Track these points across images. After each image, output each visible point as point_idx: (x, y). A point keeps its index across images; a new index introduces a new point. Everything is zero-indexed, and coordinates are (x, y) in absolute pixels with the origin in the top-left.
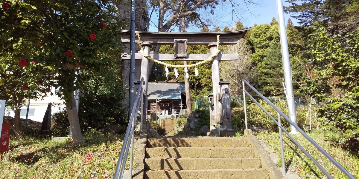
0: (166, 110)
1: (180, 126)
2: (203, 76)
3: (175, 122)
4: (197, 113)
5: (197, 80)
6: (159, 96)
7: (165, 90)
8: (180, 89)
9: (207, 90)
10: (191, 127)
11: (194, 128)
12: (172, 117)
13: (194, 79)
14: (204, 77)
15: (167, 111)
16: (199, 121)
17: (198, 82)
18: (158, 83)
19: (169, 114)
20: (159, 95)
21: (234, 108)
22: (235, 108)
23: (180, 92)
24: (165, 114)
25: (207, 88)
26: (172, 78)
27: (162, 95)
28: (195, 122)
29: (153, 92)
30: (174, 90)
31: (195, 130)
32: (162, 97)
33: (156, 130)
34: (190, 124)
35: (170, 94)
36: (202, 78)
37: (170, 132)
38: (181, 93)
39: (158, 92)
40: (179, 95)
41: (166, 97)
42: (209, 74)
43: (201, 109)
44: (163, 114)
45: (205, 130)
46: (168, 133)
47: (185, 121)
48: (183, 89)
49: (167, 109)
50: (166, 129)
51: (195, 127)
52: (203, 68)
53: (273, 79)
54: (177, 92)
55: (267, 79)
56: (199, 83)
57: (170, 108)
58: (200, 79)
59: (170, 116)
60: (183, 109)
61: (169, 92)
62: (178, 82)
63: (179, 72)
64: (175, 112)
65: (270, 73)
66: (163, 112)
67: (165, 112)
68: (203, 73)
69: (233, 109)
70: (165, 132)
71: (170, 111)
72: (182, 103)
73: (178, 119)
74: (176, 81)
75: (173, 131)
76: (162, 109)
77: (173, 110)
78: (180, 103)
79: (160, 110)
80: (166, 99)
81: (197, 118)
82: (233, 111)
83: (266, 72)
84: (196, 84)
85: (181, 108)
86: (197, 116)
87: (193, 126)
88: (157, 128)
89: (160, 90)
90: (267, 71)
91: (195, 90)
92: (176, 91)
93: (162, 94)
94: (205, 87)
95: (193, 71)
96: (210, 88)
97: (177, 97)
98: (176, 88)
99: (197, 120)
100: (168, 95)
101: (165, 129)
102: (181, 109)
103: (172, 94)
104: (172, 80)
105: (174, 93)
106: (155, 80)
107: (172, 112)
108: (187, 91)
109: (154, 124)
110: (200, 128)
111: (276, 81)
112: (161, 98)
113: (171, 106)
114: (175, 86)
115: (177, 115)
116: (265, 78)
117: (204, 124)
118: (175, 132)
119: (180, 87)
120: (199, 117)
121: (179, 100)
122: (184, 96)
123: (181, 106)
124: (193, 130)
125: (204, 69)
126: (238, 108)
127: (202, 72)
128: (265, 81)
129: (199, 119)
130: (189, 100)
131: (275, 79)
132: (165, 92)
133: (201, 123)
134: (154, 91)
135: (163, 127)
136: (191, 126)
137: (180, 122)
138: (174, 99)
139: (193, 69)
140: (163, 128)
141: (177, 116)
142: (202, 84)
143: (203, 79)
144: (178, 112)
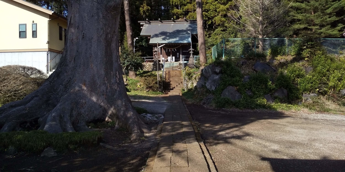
0: (172, 56)
1: (190, 79)
2: (217, 13)
3: (183, 74)
4: (217, 66)
5: (209, 18)
6: (164, 39)
7: (171, 31)
8: (190, 29)
9: (222, 30)
10: (208, 87)
11: (212, 90)
12: (180, 65)
13: (206, 18)
14: (218, 15)
15: (174, 57)
16: (221, 78)
17: (210, 21)
18: (162, 22)
19: (176, 61)
20: (163, 37)
21: (277, 56)
22: (279, 57)
23: (189, 34)
24: (171, 61)
25: (222, 29)
26: (180, 17)
27: (168, 38)
28: (214, 81)
29: (156, 33)
30: (182, 31)
31: (214, 94)
32: (168, 39)
33: (158, 85)
34: (205, 83)
35: (178, 36)
36: (216, 16)
37: (177, 86)
38: (191, 35)
39: (163, 34)
40: (189, 37)
41: (172, 40)
42: (224, 11)
43: (224, 58)
44: (168, 61)
45: (231, 94)
46: (174, 88)
47: (197, 74)
48: (194, 29)
49: (174, 54)
50: (171, 83)
51: (213, 88)
52: (218, 3)
53: (306, 15)
54: (186, 34)
55: (296, 15)
56: (212, 22)
57: (178, 54)
58: (213, 17)
59: (177, 64)
60: (193, 54)
61: (176, 33)
62: (187, 21)
63: (189, 9)
64: (183, 59)
65: (302, 7)
66: (169, 58)
67: (171, 59)
68: (218, 10)
69: (276, 58)
70: (170, 86)
71: (178, 56)
72: (193, 48)
73: (187, 69)
74: (185, 20)
75: (181, 85)
76: (168, 54)
77: (181, 56)
78: (190, 48)
79: (165, 55)
80: (173, 42)
81: (217, 74)
82: (276, 63)
83: (296, 6)
84: (209, 24)
85: (192, 54)
86: (218, 70)
87: (211, 87)
88: (159, 83)
89: (165, 31)
90: (298, 5)
91: (206, 31)
92: (185, 32)
93: (168, 36)
94: (219, 27)
95: (205, 7)
96: (225, 28)
97: (187, 39)
98: (184, 29)
99: (217, 77)
100: (175, 37)
101: (169, 82)
102: (191, 56)
103: (180, 36)
104: (180, 19)
105: (183, 34)
106: (159, 19)
107: (179, 58)
108: (200, 31)
109: (155, 77)
110: (223, 90)
111: (309, 17)
112: (166, 42)
113: (178, 51)
114: (183, 25)
115: (186, 62)
116: (294, 14)
117: (230, 85)
118: (183, 87)
119: (190, 26)
120: (221, 72)
121: (189, 44)
122: (195, 39)
123: (191, 52)
124: (210, 92)
125: (218, 5)
126: (284, 57)
127: (216, 8)
128: (294, 18)
129: (220, 75)
130: (202, 44)
131: (308, 15)
132: (172, 33)
133: (224, 82)
134: (158, 33)
135: (167, 79)
136: (208, 85)
137: (190, 74)
138: (182, 42)
139: (205, 5)
140: (167, 81)
141: (186, 65)
142: (215, 23)
143: (217, 18)
144: (187, 59)
